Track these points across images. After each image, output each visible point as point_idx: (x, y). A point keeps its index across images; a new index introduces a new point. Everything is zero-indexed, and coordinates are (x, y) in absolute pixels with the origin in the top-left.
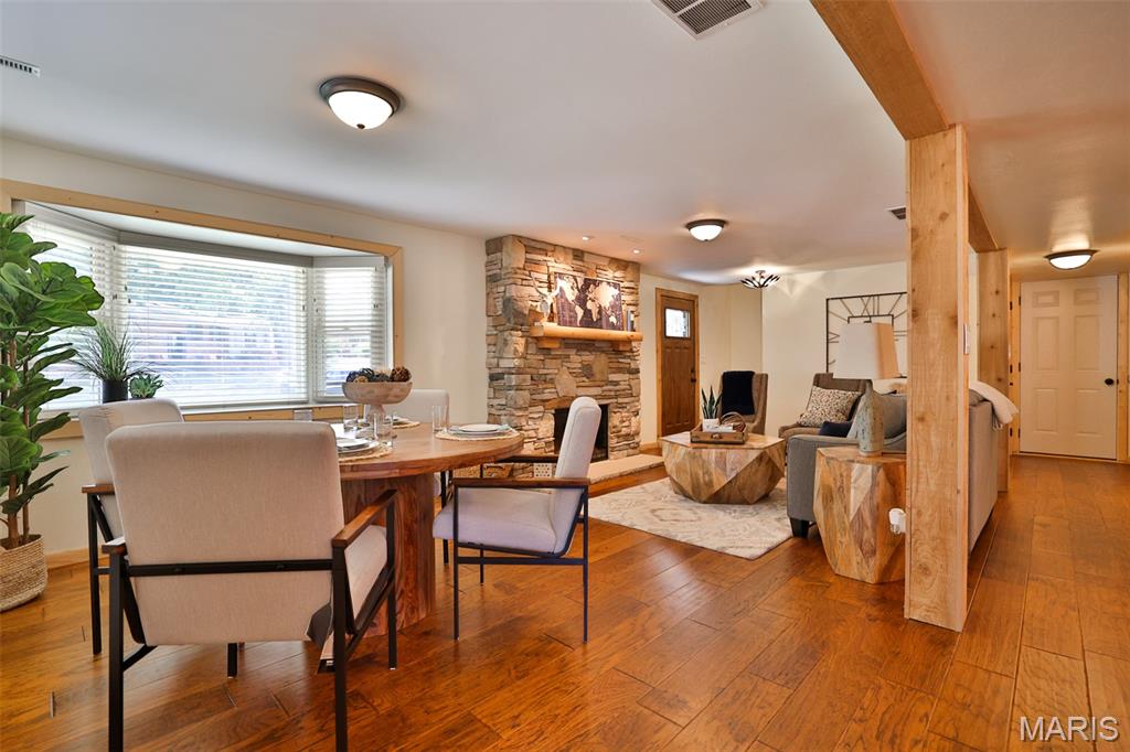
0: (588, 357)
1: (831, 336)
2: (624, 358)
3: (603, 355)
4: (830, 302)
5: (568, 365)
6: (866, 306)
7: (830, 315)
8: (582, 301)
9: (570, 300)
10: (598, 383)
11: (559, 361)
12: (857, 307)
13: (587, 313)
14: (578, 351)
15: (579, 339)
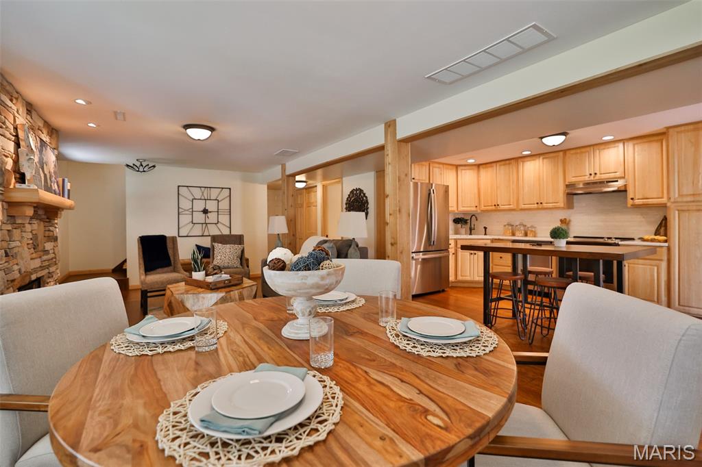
0: (35, 226)
1: (180, 210)
2: (52, 225)
3: (42, 223)
4: (180, 188)
6: (203, 193)
7: (180, 196)
10: (39, 254)
11: (20, 231)
12: (197, 193)
14: (31, 219)
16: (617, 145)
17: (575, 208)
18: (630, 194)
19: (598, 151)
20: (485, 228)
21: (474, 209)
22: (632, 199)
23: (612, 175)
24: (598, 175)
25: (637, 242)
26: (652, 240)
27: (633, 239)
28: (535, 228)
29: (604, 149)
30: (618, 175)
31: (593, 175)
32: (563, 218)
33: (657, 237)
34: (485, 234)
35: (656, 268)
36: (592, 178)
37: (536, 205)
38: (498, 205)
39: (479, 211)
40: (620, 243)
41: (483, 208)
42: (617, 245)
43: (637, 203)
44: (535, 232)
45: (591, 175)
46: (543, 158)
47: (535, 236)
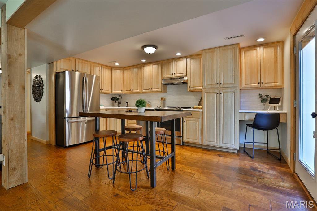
16: (183, 59)
17: (168, 92)
18: (189, 85)
19: (176, 62)
20: (127, 103)
21: (121, 92)
22: (189, 87)
23: (181, 75)
24: (176, 75)
25: (192, 109)
26: (197, 108)
27: (190, 108)
28: (150, 102)
29: (178, 61)
30: (184, 74)
31: (174, 74)
32: (162, 97)
33: (198, 106)
34: (127, 106)
35: (197, 122)
36: (173, 76)
37: (149, 90)
38: (132, 90)
39: (124, 93)
40: (183, 110)
41: (125, 92)
42: (182, 111)
43: (191, 89)
44: (150, 105)
45: (173, 74)
46: (153, 65)
47: (150, 107)
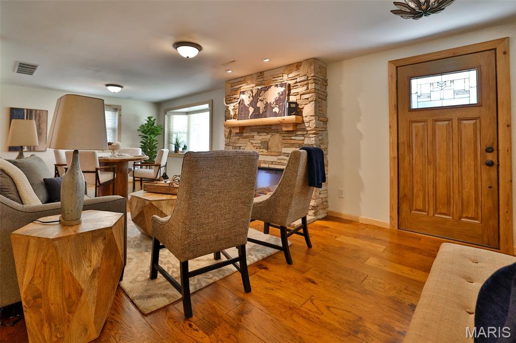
0: (265, 137)
2: (297, 135)
3: (278, 134)
5: (252, 141)
8: (253, 103)
9: (247, 105)
10: (273, 154)
11: (247, 140)
13: (257, 109)
14: (258, 133)
15: (259, 126)
